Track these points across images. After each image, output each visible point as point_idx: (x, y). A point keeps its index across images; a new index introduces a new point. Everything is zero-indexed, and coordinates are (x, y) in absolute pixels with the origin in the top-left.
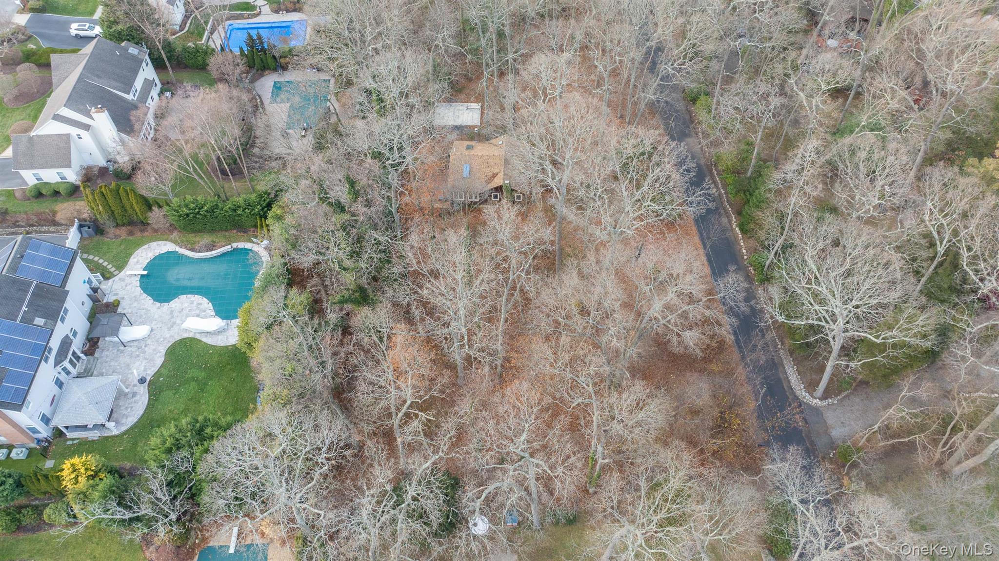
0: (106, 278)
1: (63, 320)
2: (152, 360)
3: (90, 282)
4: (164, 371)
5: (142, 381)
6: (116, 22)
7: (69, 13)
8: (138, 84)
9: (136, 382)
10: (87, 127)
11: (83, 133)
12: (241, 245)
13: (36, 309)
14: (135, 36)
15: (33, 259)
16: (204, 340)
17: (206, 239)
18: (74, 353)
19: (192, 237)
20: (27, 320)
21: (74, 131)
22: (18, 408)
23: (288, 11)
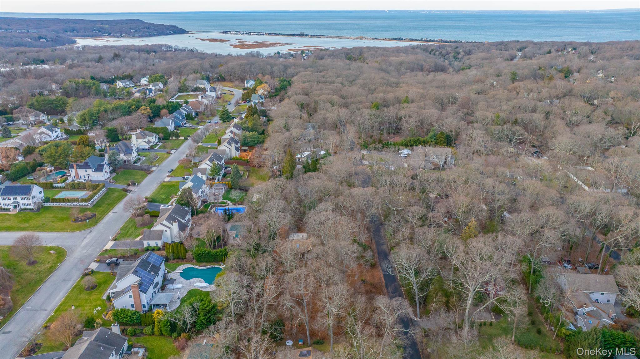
0: (168, 273)
1: (157, 276)
2: (182, 294)
3: (164, 271)
4: (186, 297)
5: (179, 299)
6: (182, 200)
7: (160, 203)
8: (186, 219)
9: (177, 299)
10: (169, 228)
11: (168, 230)
12: (216, 266)
13: (152, 270)
14: (188, 204)
15: (152, 258)
16: (201, 289)
17: (204, 264)
18: (158, 288)
19: (199, 263)
20: (149, 272)
21: (165, 229)
22: (145, 293)
23: (239, 205)
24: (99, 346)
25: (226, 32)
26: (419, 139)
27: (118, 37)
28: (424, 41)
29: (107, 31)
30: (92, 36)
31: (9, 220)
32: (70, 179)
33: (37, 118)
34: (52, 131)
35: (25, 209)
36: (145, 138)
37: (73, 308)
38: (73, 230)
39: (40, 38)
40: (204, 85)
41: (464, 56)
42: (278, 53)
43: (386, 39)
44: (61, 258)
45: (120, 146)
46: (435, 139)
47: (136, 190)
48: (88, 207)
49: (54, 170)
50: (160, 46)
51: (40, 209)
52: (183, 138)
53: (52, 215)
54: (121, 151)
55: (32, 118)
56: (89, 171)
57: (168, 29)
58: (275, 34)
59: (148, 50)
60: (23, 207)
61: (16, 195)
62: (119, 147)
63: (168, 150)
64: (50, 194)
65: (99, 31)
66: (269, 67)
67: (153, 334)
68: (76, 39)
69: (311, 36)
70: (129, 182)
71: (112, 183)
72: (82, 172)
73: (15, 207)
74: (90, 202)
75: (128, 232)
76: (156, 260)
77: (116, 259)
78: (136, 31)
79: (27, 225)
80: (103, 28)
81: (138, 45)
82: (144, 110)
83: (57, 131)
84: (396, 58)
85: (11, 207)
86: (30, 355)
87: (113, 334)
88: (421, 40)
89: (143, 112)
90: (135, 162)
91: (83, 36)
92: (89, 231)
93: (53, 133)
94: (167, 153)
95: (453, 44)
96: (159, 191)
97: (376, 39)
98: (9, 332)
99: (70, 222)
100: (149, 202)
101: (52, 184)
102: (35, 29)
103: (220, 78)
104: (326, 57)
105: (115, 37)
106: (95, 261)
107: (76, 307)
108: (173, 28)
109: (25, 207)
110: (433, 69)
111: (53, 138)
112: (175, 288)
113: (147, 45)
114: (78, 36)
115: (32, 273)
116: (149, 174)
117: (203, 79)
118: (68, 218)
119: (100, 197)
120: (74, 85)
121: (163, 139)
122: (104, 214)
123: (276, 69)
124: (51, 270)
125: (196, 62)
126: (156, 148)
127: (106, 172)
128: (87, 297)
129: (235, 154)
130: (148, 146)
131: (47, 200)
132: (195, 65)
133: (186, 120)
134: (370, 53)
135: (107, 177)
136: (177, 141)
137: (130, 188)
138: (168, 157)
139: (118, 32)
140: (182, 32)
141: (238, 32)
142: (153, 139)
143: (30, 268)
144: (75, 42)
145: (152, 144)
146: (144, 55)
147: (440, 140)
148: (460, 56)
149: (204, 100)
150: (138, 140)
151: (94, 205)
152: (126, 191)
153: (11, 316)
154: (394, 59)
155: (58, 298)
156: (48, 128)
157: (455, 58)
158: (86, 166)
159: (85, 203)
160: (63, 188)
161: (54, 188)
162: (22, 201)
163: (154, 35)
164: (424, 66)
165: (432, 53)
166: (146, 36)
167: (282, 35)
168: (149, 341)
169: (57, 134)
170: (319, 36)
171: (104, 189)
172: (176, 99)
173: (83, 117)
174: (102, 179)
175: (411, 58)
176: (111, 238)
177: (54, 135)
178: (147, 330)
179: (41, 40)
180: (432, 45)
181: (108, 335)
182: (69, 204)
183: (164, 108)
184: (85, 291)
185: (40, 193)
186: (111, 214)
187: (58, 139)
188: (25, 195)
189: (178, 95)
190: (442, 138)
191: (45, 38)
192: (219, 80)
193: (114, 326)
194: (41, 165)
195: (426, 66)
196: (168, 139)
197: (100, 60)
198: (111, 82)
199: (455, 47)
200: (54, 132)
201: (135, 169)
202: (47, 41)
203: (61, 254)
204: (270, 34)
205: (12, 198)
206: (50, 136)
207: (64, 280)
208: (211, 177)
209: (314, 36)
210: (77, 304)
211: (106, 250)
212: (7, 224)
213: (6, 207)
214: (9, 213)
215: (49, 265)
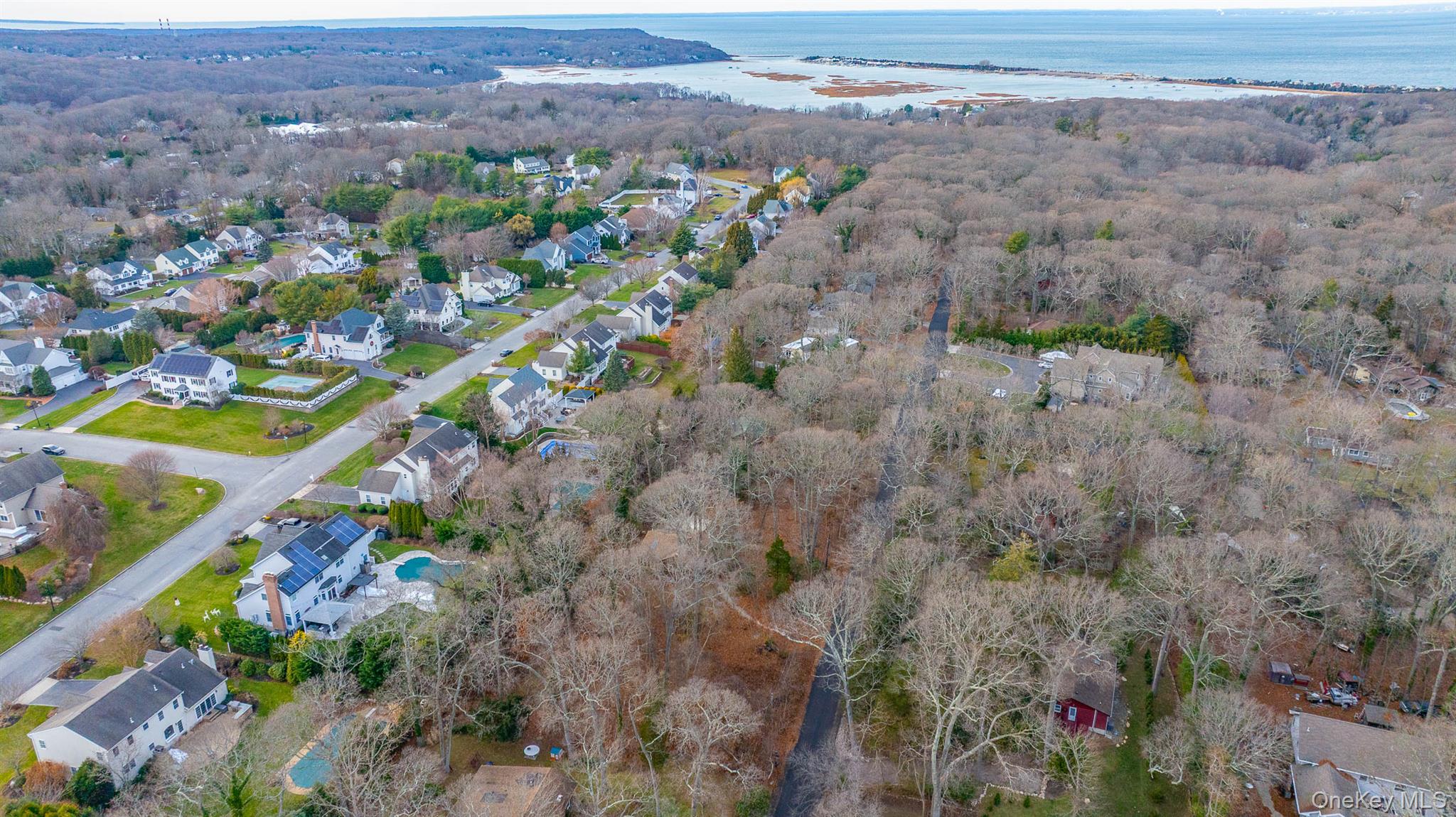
0: (377, 562)
1: (338, 565)
2: (379, 608)
3: (365, 557)
5: (365, 617)
8: (461, 455)
9: (361, 617)
10: (412, 470)
11: (409, 474)
13: (326, 550)
14: (473, 427)
15: (340, 526)
16: (414, 605)
17: (452, 552)
18: (334, 590)
20: (319, 554)
21: (403, 471)
22: (289, 594)
24: (153, 682)
25: (811, 59)
26: (1097, 329)
27: (584, 66)
28: (1293, 86)
29: (565, 53)
30: (533, 64)
31: (162, 420)
32: (304, 353)
33: (332, 227)
34: (335, 254)
35: (197, 403)
36: (486, 280)
37: (177, 603)
38: (258, 453)
39: (434, 67)
40: (679, 174)
41: (1382, 125)
42: (909, 108)
43: (1190, 82)
44: (209, 505)
45: (422, 295)
46: (1140, 332)
47: (417, 387)
48: (307, 411)
49: (290, 332)
50: (653, 89)
51: (224, 403)
52: (572, 286)
53: (235, 420)
54: (422, 305)
55: (322, 227)
56: (339, 339)
57: (688, 51)
58: (922, 65)
59: (618, 96)
60: (194, 398)
61: (184, 374)
62: (419, 295)
63: (527, 310)
64: (250, 378)
65: (550, 54)
66: (832, 139)
67: (283, 679)
68: (501, 70)
69: (1005, 69)
70: (409, 369)
71: (378, 367)
72: (327, 340)
73: (182, 397)
74: (313, 402)
75: (351, 469)
76: (347, 531)
77: (296, 520)
78: (622, 54)
79: (187, 433)
80: (558, 47)
81: (608, 83)
82: (520, 222)
83: (345, 256)
84: (1176, 129)
85: (176, 396)
86: (67, 677)
87: (198, 664)
88: (1287, 85)
89: (516, 226)
90: (444, 331)
91: (518, 64)
92: (286, 458)
93: (336, 259)
94: (523, 315)
95: (1361, 96)
96: (457, 395)
97: (1165, 80)
98: (59, 629)
99: (260, 437)
100: (425, 413)
101: (265, 358)
102: (435, 48)
103: (726, 161)
104: (1008, 120)
105: (578, 66)
106: (261, 520)
107: (184, 603)
108: (699, 49)
109: (198, 398)
110: (1272, 158)
111: (335, 268)
112: (369, 594)
113: (626, 85)
114: (508, 64)
115: (149, 525)
116: (461, 356)
117: (684, 161)
118: (258, 430)
119: (339, 394)
120: (424, 164)
121: (529, 286)
122: (329, 428)
123: (847, 144)
124: (180, 526)
125: (683, 124)
126: (507, 304)
127: (372, 344)
128: (212, 586)
129: (652, 330)
130: (491, 298)
131: (240, 389)
132: (678, 129)
133: (602, 248)
134: (1118, 113)
135: (373, 353)
136: (556, 293)
137: (407, 381)
138: (521, 323)
139: (587, 55)
140: (720, 56)
141: (837, 60)
142: (507, 283)
143: (150, 516)
144: (499, 75)
145: (502, 294)
146: (606, 105)
147: (1152, 335)
148: (1370, 127)
149: (663, 207)
150: (473, 284)
151: (320, 409)
152: (396, 385)
153: (75, 601)
154: (1170, 130)
155: (165, 582)
156: (328, 249)
157: (1355, 133)
158: (336, 330)
159: (303, 403)
160: (284, 368)
161: (268, 366)
162: (195, 388)
163: (656, 64)
164: (1245, 151)
165: (1296, 117)
166: (641, 65)
167: (937, 66)
168: (271, 692)
169: (346, 260)
170: (1024, 70)
171: (352, 378)
172: (612, 203)
173: (396, 230)
174: (362, 357)
175: (1220, 128)
176: (311, 477)
177: (341, 261)
178: (276, 669)
179: (435, 72)
180: (1302, 97)
181: (188, 665)
182: (275, 400)
183: (559, 220)
184: (214, 575)
185: (229, 373)
186: (342, 430)
187: (345, 271)
188: (197, 375)
189: (622, 193)
190: (1158, 330)
191: (443, 68)
192: (723, 165)
193: (202, 649)
194: (273, 320)
195: (1253, 151)
196: (542, 287)
197: (512, 114)
198: (508, 161)
199: (1364, 103)
200: (339, 257)
201: (438, 344)
202: (446, 73)
203: (214, 494)
204: (909, 65)
205: (177, 377)
206: (330, 264)
207: (193, 548)
208: (576, 375)
209: (1012, 69)
210: (188, 598)
211: (293, 501)
212: (158, 427)
213: (168, 395)
214: (170, 407)
215: (182, 516)
